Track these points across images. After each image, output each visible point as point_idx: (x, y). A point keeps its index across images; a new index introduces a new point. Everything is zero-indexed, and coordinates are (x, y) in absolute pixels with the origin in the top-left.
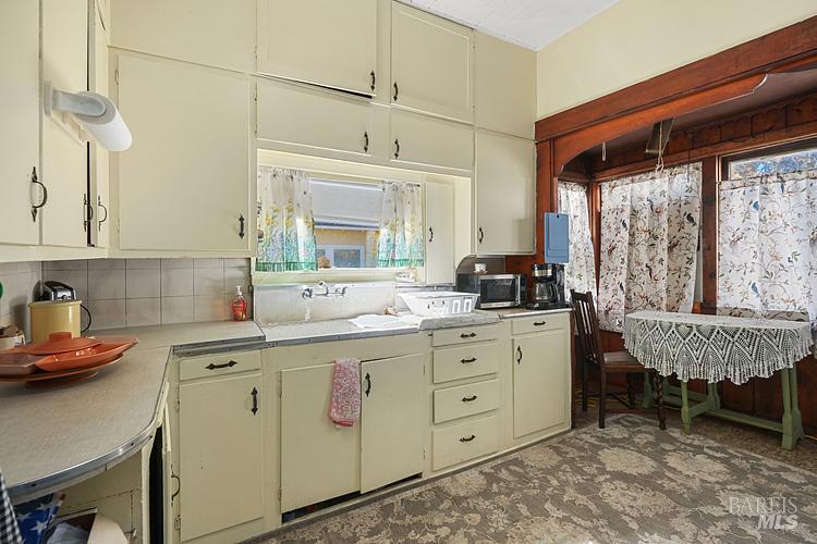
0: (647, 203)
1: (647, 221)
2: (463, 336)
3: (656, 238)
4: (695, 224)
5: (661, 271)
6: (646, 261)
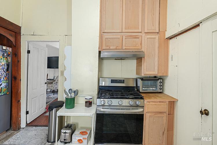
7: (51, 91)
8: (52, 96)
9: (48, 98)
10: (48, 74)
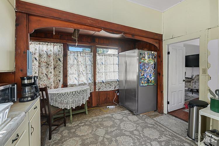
0: (45, 53)
1: (45, 59)
3: (49, 65)
4: (61, 62)
5: (51, 76)
6: (45, 72)
7: (188, 90)
8: (190, 94)
9: (186, 96)
10: (185, 72)
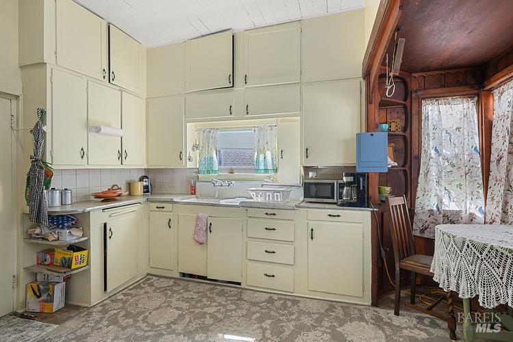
2: (267, 214)
